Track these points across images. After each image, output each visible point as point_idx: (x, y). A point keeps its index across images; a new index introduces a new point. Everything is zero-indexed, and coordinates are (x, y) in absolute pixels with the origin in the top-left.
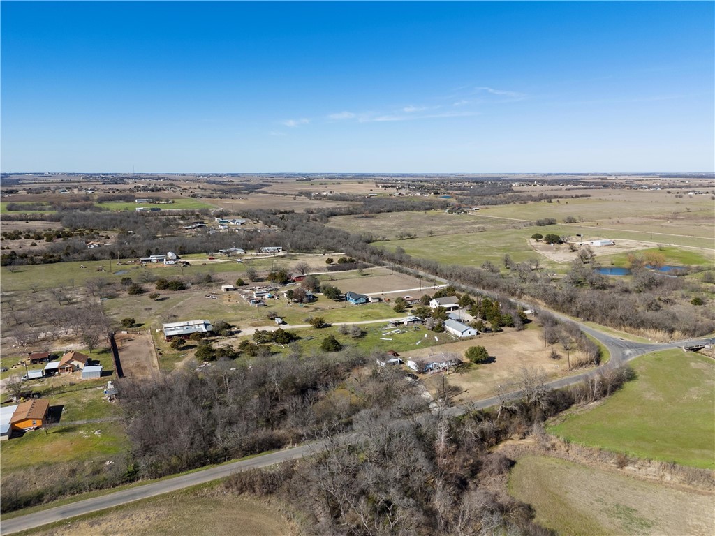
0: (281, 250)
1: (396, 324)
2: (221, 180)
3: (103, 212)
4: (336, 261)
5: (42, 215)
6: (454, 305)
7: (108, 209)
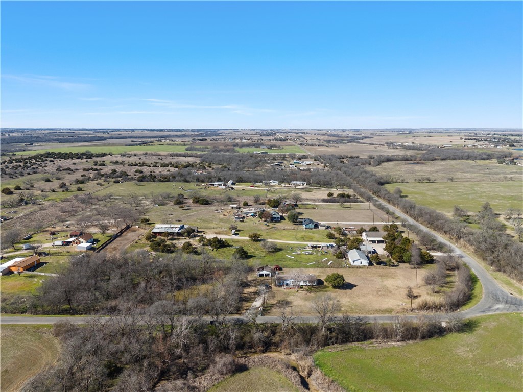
0: (305, 184)
1: (313, 247)
2: (335, 133)
3: (235, 154)
4: (335, 196)
5: (196, 154)
6: (381, 239)
7: (238, 152)
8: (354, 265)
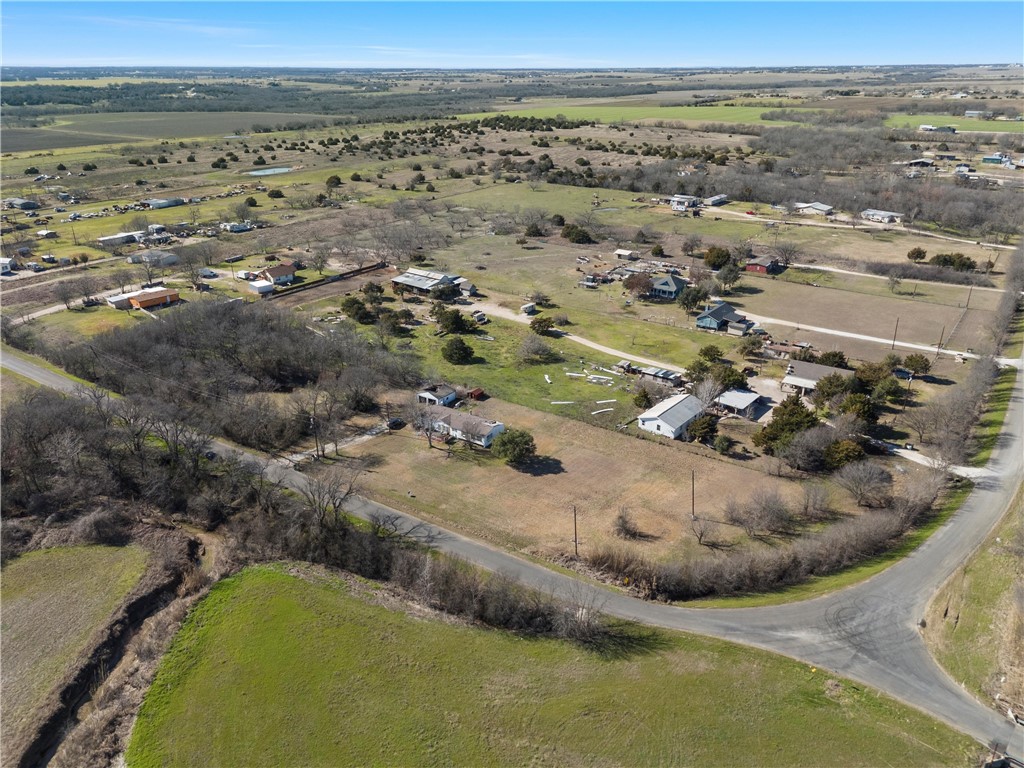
0: (899, 220)
1: (628, 370)
4: (929, 257)
8: (642, 427)
